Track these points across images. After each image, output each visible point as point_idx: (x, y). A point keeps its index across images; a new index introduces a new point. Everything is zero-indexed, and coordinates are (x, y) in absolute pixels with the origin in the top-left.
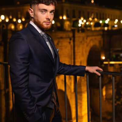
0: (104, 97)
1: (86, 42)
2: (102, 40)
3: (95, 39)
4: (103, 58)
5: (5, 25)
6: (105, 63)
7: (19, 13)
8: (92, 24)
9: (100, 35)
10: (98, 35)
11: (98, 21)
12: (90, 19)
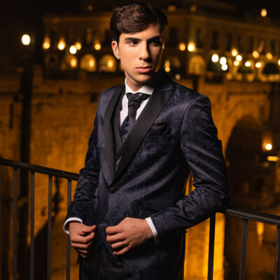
0: (261, 239)
1: (227, 108)
2: (267, 105)
3: (251, 101)
4: (268, 147)
5: (56, 57)
6: (271, 159)
7: (89, 30)
8: (259, 65)
9: (265, 92)
10: (258, 93)
11: (274, 60)
12: (256, 54)
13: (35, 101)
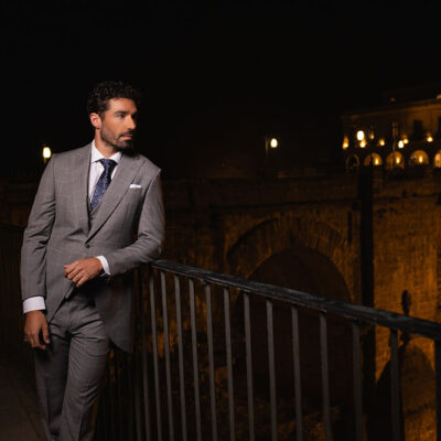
7: (394, 124)
13: (376, 208)
